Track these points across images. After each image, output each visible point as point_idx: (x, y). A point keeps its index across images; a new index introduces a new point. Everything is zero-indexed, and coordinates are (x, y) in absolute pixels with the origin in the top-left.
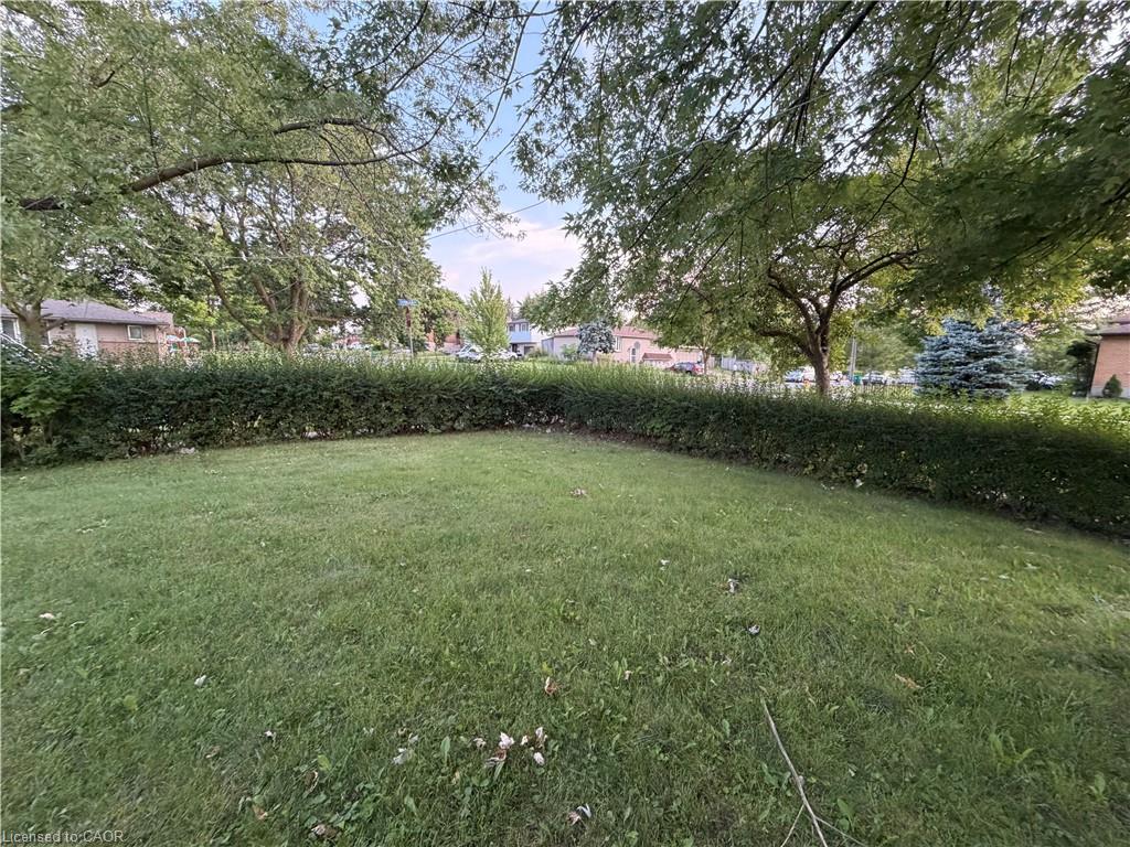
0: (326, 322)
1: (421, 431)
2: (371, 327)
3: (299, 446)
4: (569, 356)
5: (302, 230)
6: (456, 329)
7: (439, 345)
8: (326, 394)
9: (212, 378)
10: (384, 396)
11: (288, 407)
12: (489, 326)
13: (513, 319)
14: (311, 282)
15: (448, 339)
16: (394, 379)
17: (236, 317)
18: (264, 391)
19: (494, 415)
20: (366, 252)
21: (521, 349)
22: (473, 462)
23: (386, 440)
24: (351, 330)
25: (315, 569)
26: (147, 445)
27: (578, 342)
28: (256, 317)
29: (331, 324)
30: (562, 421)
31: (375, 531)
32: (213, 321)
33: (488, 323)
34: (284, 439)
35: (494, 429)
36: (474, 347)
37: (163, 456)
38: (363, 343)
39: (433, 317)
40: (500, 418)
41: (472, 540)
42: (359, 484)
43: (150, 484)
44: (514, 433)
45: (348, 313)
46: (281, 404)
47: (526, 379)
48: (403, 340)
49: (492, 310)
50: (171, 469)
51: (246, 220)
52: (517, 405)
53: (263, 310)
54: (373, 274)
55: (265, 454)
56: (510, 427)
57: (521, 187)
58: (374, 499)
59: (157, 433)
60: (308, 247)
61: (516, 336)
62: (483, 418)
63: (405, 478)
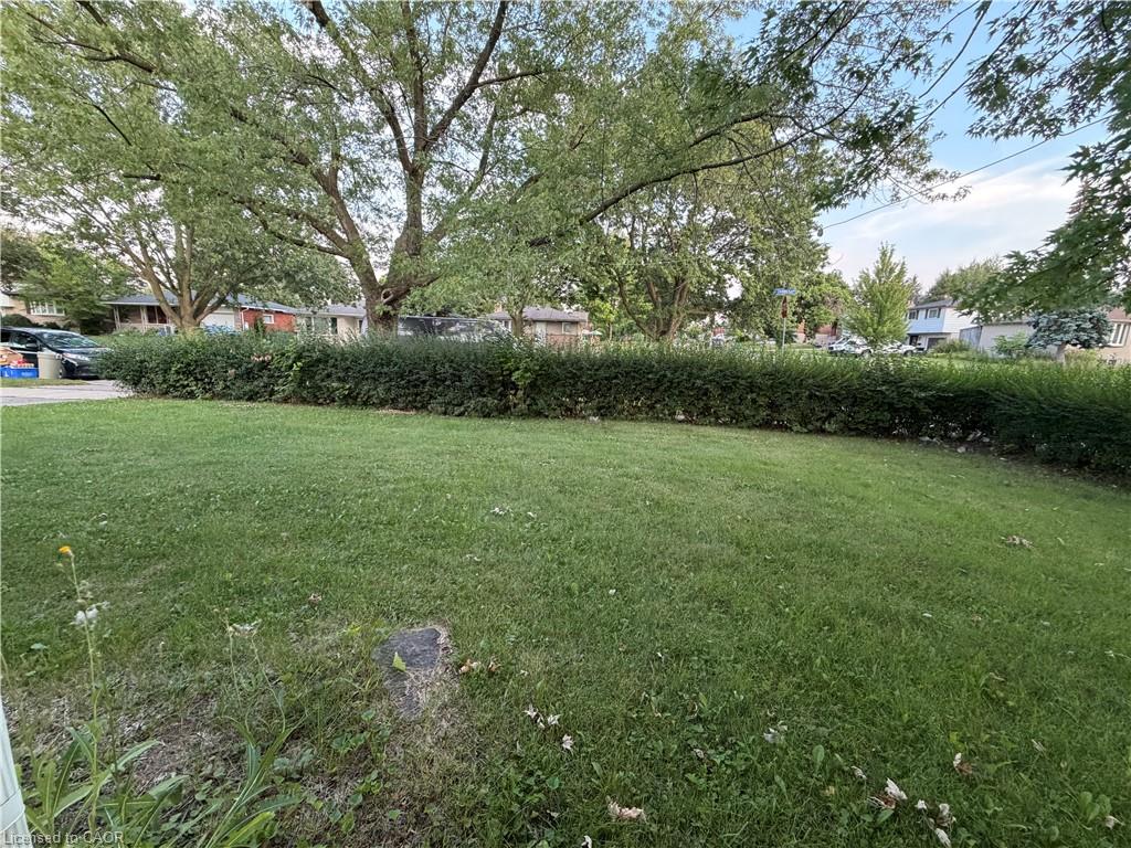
0: (698, 315)
1: (783, 428)
2: (739, 319)
3: (669, 426)
4: (1008, 352)
5: (692, 231)
6: (833, 318)
7: (810, 336)
8: (699, 382)
9: (616, 364)
10: (752, 387)
11: (665, 391)
12: (881, 315)
13: (917, 303)
14: (694, 277)
15: (821, 329)
16: (764, 371)
17: (630, 313)
18: (650, 376)
19: (877, 420)
20: (746, 243)
21: (924, 342)
22: (848, 471)
23: (746, 431)
24: (720, 322)
25: (688, 536)
26: (571, 410)
27: (1032, 331)
28: (643, 313)
29: (704, 317)
30: (987, 440)
31: (739, 517)
32: (612, 318)
33: (880, 311)
34: (658, 418)
35: (876, 437)
36: (855, 338)
37: (579, 421)
38: (728, 335)
39: (808, 305)
40: (887, 425)
41: (847, 556)
42: (724, 469)
43: (574, 440)
44: (906, 445)
45: (719, 306)
46: (662, 388)
47: (936, 379)
48: (770, 333)
49: (889, 293)
50: (585, 431)
51: (649, 229)
52: (914, 411)
53: (649, 306)
54: (750, 265)
55: (644, 429)
56: (901, 438)
57: (970, 131)
58: (738, 487)
59: (577, 403)
60: (693, 246)
61: (921, 325)
62: (863, 422)
63: (768, 473)
